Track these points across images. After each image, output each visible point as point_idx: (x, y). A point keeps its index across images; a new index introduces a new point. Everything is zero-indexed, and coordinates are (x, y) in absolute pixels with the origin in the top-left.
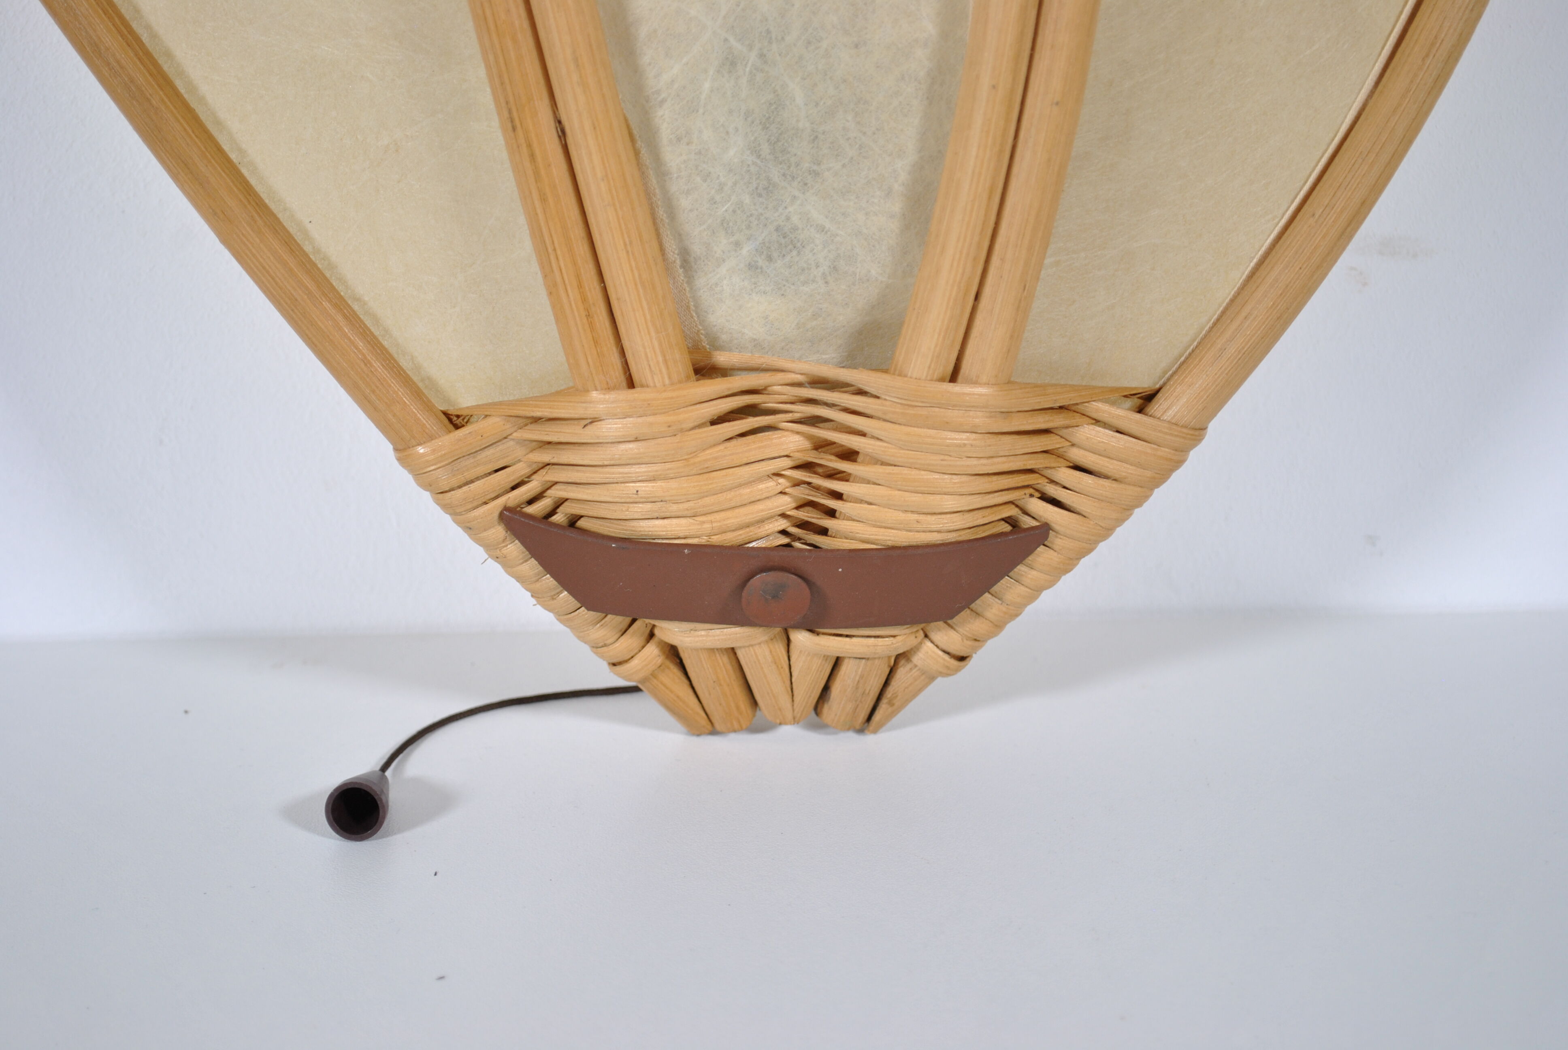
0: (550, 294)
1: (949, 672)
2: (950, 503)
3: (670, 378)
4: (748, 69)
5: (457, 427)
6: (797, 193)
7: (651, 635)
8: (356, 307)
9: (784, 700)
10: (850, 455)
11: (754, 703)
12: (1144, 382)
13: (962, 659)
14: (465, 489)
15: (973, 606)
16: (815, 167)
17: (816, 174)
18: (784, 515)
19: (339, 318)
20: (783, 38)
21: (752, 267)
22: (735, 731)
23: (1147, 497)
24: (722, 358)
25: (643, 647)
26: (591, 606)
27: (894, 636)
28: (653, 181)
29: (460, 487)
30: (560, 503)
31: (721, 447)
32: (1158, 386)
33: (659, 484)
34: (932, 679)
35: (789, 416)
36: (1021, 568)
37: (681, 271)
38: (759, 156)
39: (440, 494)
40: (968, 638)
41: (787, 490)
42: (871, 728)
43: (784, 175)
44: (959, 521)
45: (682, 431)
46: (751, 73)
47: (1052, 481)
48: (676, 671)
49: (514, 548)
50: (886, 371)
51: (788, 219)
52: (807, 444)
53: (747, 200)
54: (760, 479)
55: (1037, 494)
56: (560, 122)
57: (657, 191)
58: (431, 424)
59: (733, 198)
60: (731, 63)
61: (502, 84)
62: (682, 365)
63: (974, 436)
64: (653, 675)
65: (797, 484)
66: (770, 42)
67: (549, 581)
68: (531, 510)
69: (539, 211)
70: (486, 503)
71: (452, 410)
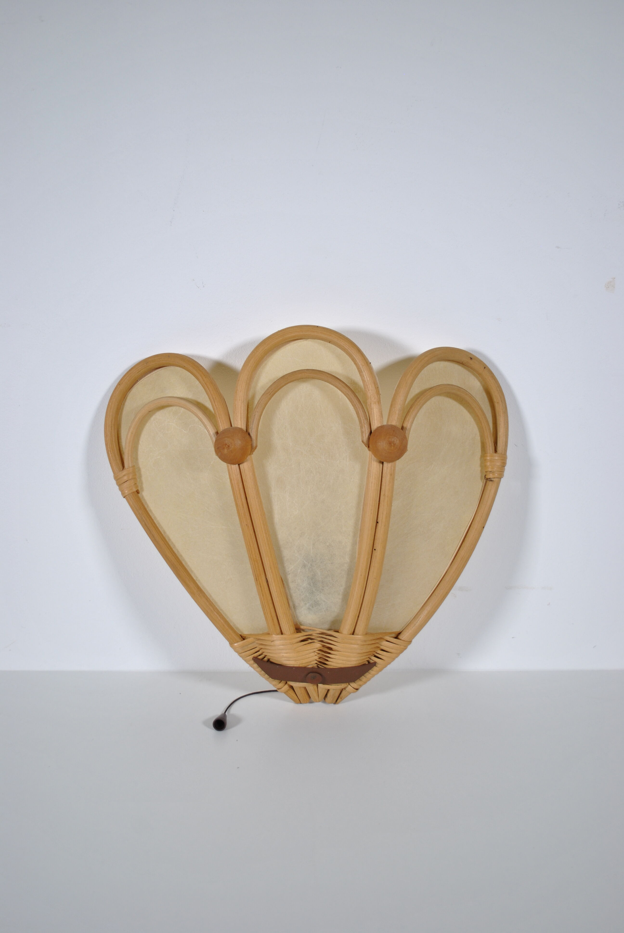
0: (264, 614)
1: (354, 692)
2: (354, 659)
3: (290, 633)
4: (308, 567)
5: (244, 639)
6: (319, 593)
7: (286, 683)
8: (221, 612)
9: (317, 698)
10: (331, 649)
11: (310, 697)
12: (398, 630)
13: (357, 689)
14: (245, 653)
15: (360, 678)
16: (323, 588)
17: (323, 590)
18: (316, 660)
19: (218, 616)
20: (316, 561)
21: (309, 609)
22: (305, 703)
23: (398, 656)
24: (302, 627)
25: (285, 685)
26: (272, 678)
27: (341, 685)
28: (287, 591)
29: (244, 652)
30: (266, 656)
31: (302, 647)
32: (401, 631)
33: (288, 654)
34: (350, 693)
35: (317, 640)
36: (370, 671)
37: (293, 609)
38: (310, 586)
39: (240, 654)
40: (358, 685)
41: (317, 655)
42: (337, 703)
43: (316, 590)
44: (355, 663)
45: (293, 644)
46: (309, 568)
47: (377, 653)
48: (292, 691)
49: (256, 665)
50: (338, 632)
51: (317, 599)
52: (321, 646)
53: (308, 595)
54: (310, 653)
55: (374, 655)
56: (267, 579)
57: (288, 592)
58: (238, 638)
59: (305, 594)
60: (304, 566)
61: (254, 571)
62: (293, 629)
63: (358, 646)
64: (287, 691)
65: (319, 654)
66: (313, 562)
67: (263, 672)
68: (259, 657)
69: (262, 597)
70: (249, 656)
71: (242, 635)
